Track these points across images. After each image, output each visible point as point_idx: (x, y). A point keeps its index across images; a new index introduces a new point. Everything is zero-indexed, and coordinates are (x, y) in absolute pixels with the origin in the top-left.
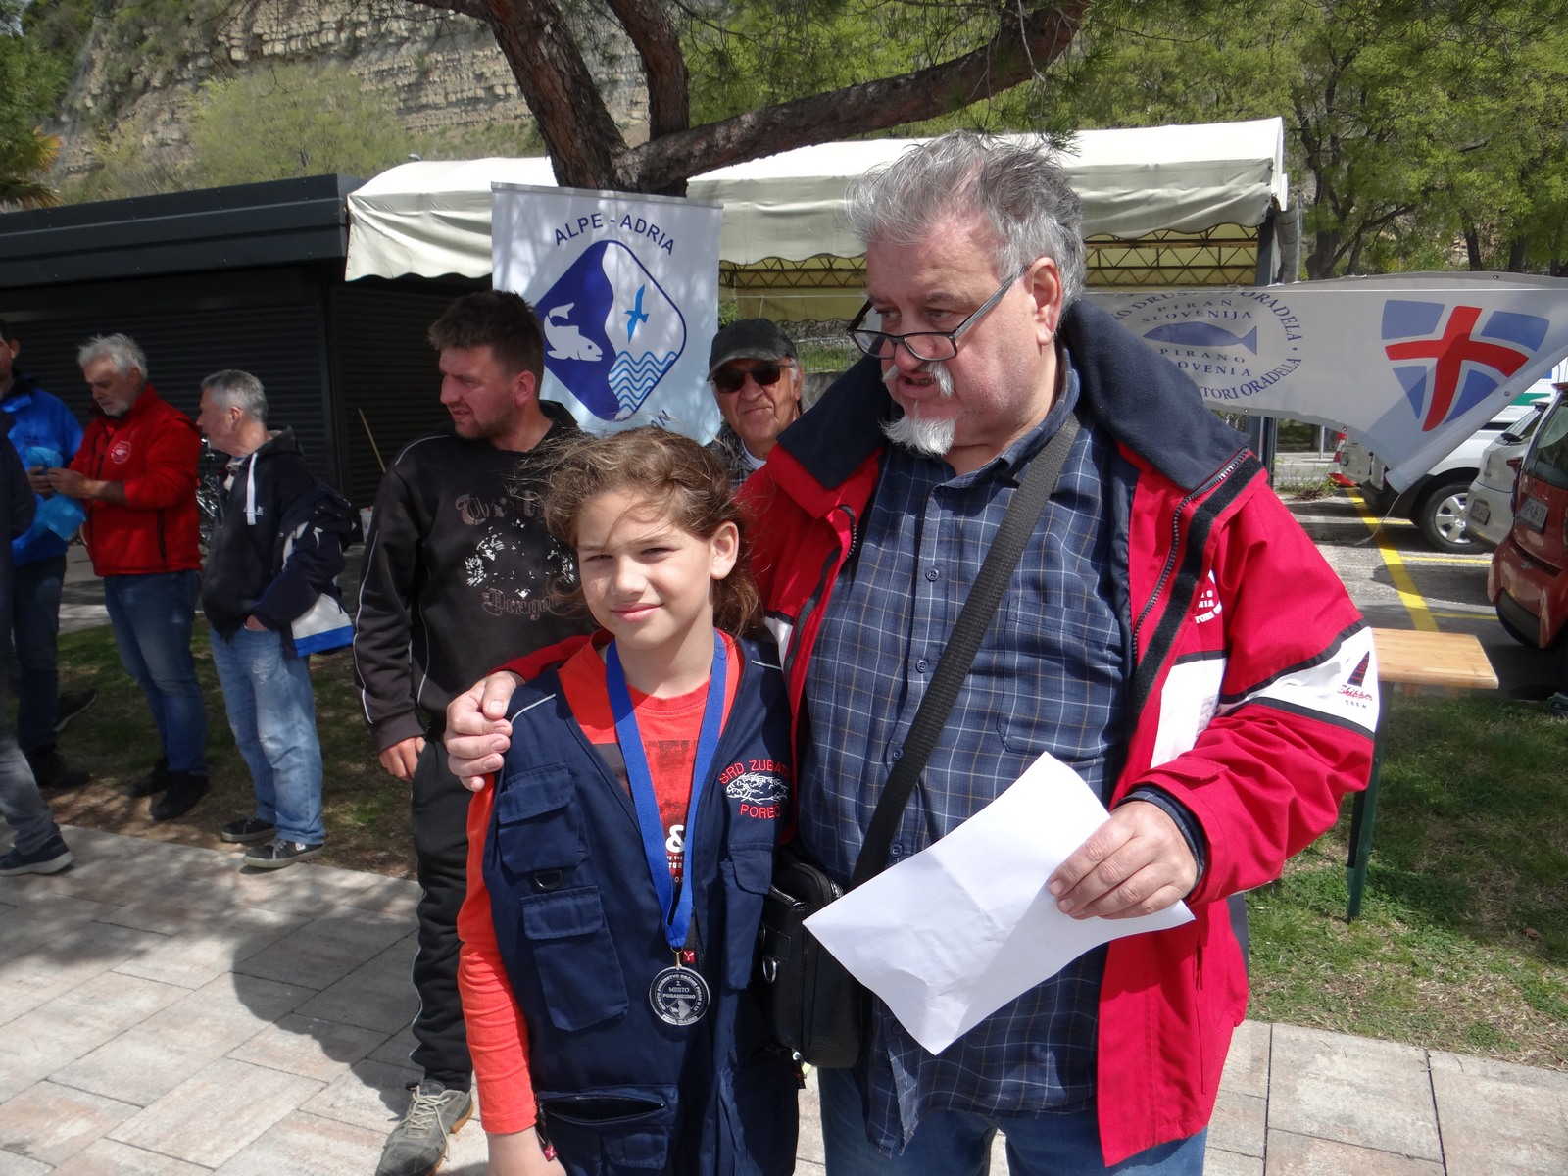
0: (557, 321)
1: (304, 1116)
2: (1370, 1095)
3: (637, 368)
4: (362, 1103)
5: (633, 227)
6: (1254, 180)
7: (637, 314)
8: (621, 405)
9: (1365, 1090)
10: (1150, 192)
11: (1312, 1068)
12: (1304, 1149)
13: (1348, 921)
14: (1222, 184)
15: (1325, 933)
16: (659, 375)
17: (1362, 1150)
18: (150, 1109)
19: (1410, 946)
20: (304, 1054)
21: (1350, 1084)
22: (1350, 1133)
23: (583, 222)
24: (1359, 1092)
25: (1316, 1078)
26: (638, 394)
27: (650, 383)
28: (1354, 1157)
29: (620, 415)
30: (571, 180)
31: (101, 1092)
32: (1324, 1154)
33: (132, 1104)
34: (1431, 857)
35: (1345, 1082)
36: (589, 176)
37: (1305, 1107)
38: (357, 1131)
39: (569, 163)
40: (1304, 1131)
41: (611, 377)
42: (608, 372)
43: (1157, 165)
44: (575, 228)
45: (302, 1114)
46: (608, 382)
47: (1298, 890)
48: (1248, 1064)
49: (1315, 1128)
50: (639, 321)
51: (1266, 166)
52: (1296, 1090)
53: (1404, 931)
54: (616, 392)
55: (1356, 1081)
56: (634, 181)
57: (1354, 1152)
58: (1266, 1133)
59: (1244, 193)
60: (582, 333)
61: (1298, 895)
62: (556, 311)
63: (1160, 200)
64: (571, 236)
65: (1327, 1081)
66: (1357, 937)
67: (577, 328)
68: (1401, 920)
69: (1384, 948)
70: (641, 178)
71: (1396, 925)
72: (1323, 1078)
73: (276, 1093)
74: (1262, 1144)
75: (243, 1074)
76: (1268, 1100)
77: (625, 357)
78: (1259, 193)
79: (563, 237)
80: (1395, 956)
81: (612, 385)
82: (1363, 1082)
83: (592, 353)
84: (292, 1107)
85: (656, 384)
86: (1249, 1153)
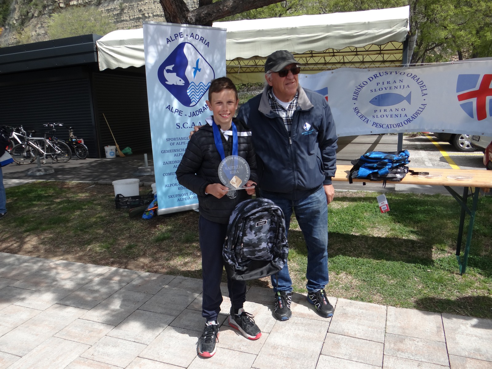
0: (168, 71)
1: (82, 359)
2: (484, 340)
3: (197, 88)
4: (104, 353)
5: (194, 37)
6: (401, 26)
7: (197, 69)
8: (192, 101)
9: (482, 338)
10: (366, 31)
11: (460, 330)
12: (464, 362)
13: (461, 275)
14: (391, 28)
15: (454, 279)
16: (205, 90)
17: (487, 362)
18: (24, 358)
19: (486, 283)
20: (83, 334)
21: (476, 336)
22: (480, 355)
23: (176, 36)
24: (480, 339)
25: (462, 334)
26: (198, 97)
27: (202, 93)
28: (484, 365)
29: (191, 105)
30: (172, 20)
31: (6, 351)
32: (473, 364)
33: (17, 356)
34: (486, 251)
35: (474, 335)
36: (178, 19)
37: (461, 346)
38: (102, 365)
39: (171, 14)
40: (462, 355)
41: (188, 91)
42: (187, 89)
43: (369, 22)
44: (173, 38)
45: (81, 358)
46: (187, 93)
47: (440, 264)
48: (435, 329)
49: (467, 354)
50: (198, 71)
51: (406, 21)
52: (455, 339)
53: (482, 278)
54: (190, 96)
55: (477, 335)
56: (194, 21)
57: (484, 363)
58: (448, 356)
59: (398, 30)
60: (178, 75)
61: (441, 266)
62: (167, 68)
63: (370, 34)
64: (172, 41)
65: (467, 335)
66: (465, 281)
67: (175, 74)
68: (479, 273)
69: (476, 284)
70: (196, 20)
71: (478, 276)
72: (465, 334)
73: (72, 350)
74: (448, 361)
75: (59, 343)
76: (446, 343)
77: (193, 84)
78: (403, 30)
79: (170, 41)
80: (481, 287)
81: (188, 94)
82: (480, 335)
83: (181, 83)
84: (78, 356)
85: (204, 94)
86: (443, 365)
